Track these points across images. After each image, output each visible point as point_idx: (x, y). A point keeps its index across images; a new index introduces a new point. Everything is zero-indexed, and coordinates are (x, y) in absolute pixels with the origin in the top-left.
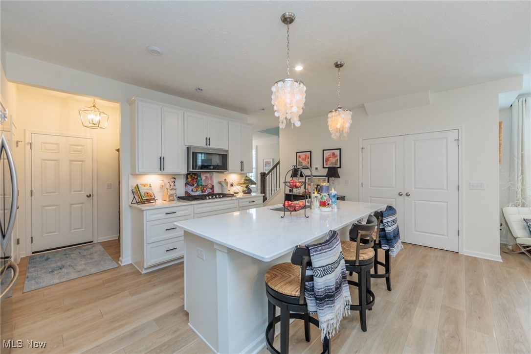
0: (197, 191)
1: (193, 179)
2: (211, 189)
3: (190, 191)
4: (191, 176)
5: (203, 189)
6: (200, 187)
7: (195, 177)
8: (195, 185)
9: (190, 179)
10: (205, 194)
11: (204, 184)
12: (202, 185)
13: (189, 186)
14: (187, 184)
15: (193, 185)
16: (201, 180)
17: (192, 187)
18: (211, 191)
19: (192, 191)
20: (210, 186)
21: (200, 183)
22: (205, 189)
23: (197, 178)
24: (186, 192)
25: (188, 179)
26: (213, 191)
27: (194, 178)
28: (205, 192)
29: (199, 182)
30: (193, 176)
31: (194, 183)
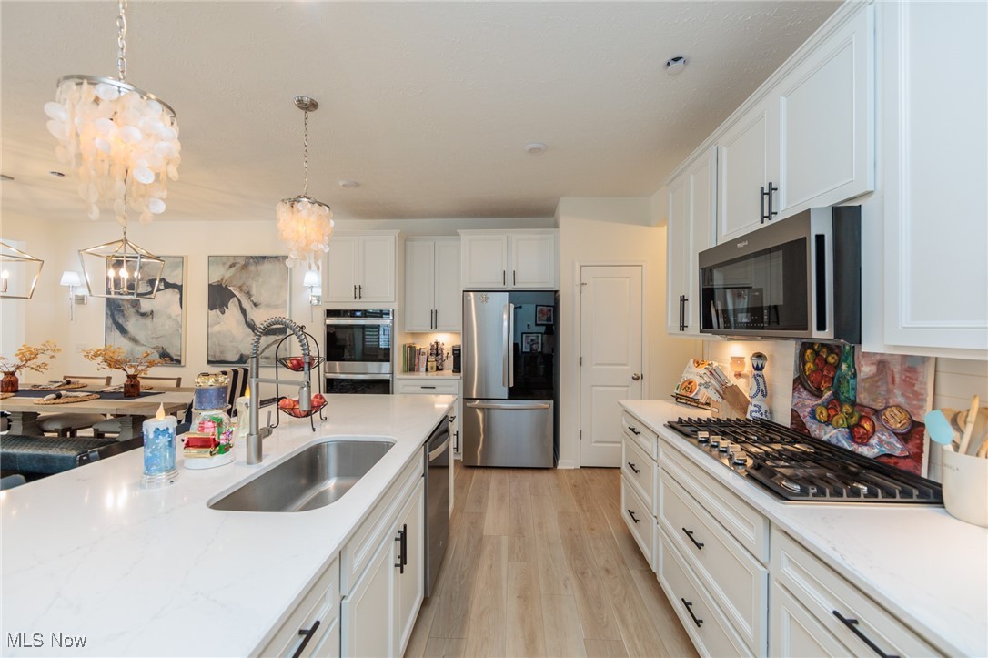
0: (828, 422)
1: (822, 364)
2: (904, 438)
3: (804, 413)
4: (817, 354)
5: (858, 425)
6: (847, 408)
7: (831, 360)
8: (827, 394)
9: (810, 366)
10: (864, 451)
11: (863, 398)
12: (853, 404)
13: (805, 394)
14: (799, 382)
15: (818, 394)
16: (855, 375)
17: (814, 402)
18: (898, 448)
19: (813, 414)
20: (897, 421)
21: (846, 393)
22: (867, 426)
23: (837, 367)
24: (795, 416)
25: (804, 365)
26: (917, 458)
27: (826, 362)
28: (864, 440)
29: (844, 389)
30: (824, 354)
31: (824, 385)
